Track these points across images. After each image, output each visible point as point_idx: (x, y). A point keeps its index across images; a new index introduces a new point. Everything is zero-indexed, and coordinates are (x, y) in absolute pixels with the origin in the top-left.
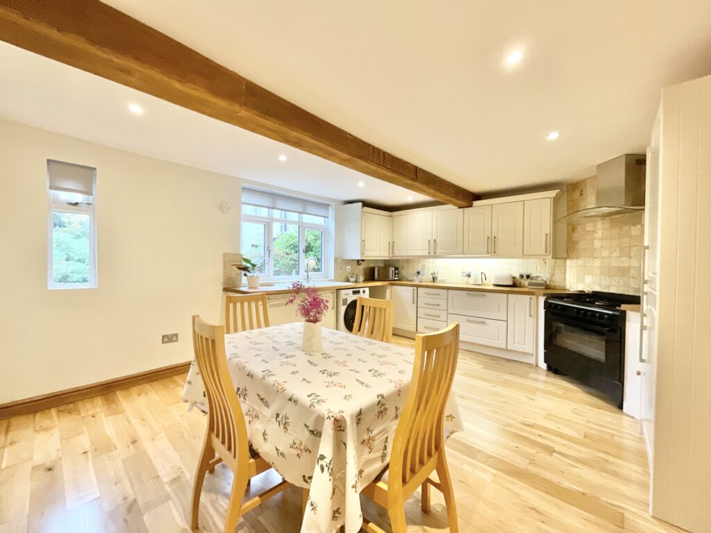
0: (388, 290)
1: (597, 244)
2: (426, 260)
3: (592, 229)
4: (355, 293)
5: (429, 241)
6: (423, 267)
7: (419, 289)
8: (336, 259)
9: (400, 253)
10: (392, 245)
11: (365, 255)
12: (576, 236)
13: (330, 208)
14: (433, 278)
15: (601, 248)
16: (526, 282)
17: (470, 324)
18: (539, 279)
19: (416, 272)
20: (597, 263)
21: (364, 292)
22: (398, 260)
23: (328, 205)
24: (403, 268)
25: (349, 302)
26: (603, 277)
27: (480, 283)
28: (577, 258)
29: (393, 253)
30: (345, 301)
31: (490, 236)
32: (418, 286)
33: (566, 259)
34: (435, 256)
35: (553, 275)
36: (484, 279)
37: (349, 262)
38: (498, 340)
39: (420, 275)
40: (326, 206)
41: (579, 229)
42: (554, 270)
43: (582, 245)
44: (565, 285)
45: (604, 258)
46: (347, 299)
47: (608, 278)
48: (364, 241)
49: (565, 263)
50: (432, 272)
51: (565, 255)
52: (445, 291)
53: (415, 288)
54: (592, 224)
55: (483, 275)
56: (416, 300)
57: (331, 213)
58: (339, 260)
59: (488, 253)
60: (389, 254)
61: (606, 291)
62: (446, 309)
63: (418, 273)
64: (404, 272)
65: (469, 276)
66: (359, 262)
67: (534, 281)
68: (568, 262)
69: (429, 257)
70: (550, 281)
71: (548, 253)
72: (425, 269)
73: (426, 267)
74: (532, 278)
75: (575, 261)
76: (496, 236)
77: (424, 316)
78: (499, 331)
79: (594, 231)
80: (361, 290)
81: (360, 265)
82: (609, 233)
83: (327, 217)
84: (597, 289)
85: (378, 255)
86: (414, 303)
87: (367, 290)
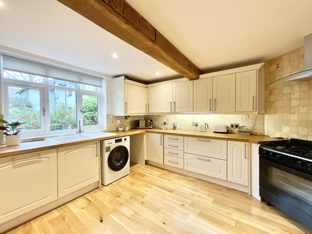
0: (145, 136)
1: (294, 103)
2: (169, 115)
3: (289, 91)
4: (117, 141)
5: (171, 102)
6: (168, 120)
7: (165, 135)
8: (108, 116)
9: (154, 111)
10: (148, 106)
11: (128, 113)
12: (272, 98)
13: (103, 81)
14: (174, 127)
15: (299, 106)
16: (236, 130)
17: (200, 161)
18: (245, 128)
19: (163, 123)
20: (294, 117)
21: (125, 139)
22: (152, 116)
23: (102, 78)
24: (156, 120)
25: (111, 149)
26: (300, 128)
27: (205, 130)
28: (275, 114)
29: (149, 111)
30: (108, 149)
31: (211, 99)
32: (164, 133)
33: (264, 114)
34: (175, 113)
35: (255, 125)
36: (207, 128)
37: (118, 117)
38: (221, 173)
39: (166, 125)
40: (101, 79)
41: (277, 92)
42: (256, 122)
43: (279, 104)
44: (264, 132)
45: (302, 113)
46: (110, 147)
47: (306, 129)
48: (126, 103)
49: (264, 117)
50: (173, 123)
51: (264, 112)
52: (182, 137)
53: (162, 135)
54: (289, 88)
55: (206, 125)
56: (163, 143)
57: (104, 84)
58: (111, 117)
59: (210, 110)
60: (146, 112)
61: (304, 139)
62: (183, 150)
63: (165, 123)
64: (156, 123)
65: (197, 125)
66: (126, 117)
67: (242, 130)
68: (266, 116)
69: (171, 113)
70: (253, 129)
71: (254, 110)
72: (169, 121)
73: (169, 120)
74: (240, 128)
75: (273, 115)
76: (216, 98)
77: (168, 154)
78: (221, 167)
79: (290, 93)
80: (123, 138)
81: (127, 119)
82: (307, 94)
83: (101, 87)
84: (295, 137)
85: (139, 113)
86: (161, 145)
87: (128, 138)
